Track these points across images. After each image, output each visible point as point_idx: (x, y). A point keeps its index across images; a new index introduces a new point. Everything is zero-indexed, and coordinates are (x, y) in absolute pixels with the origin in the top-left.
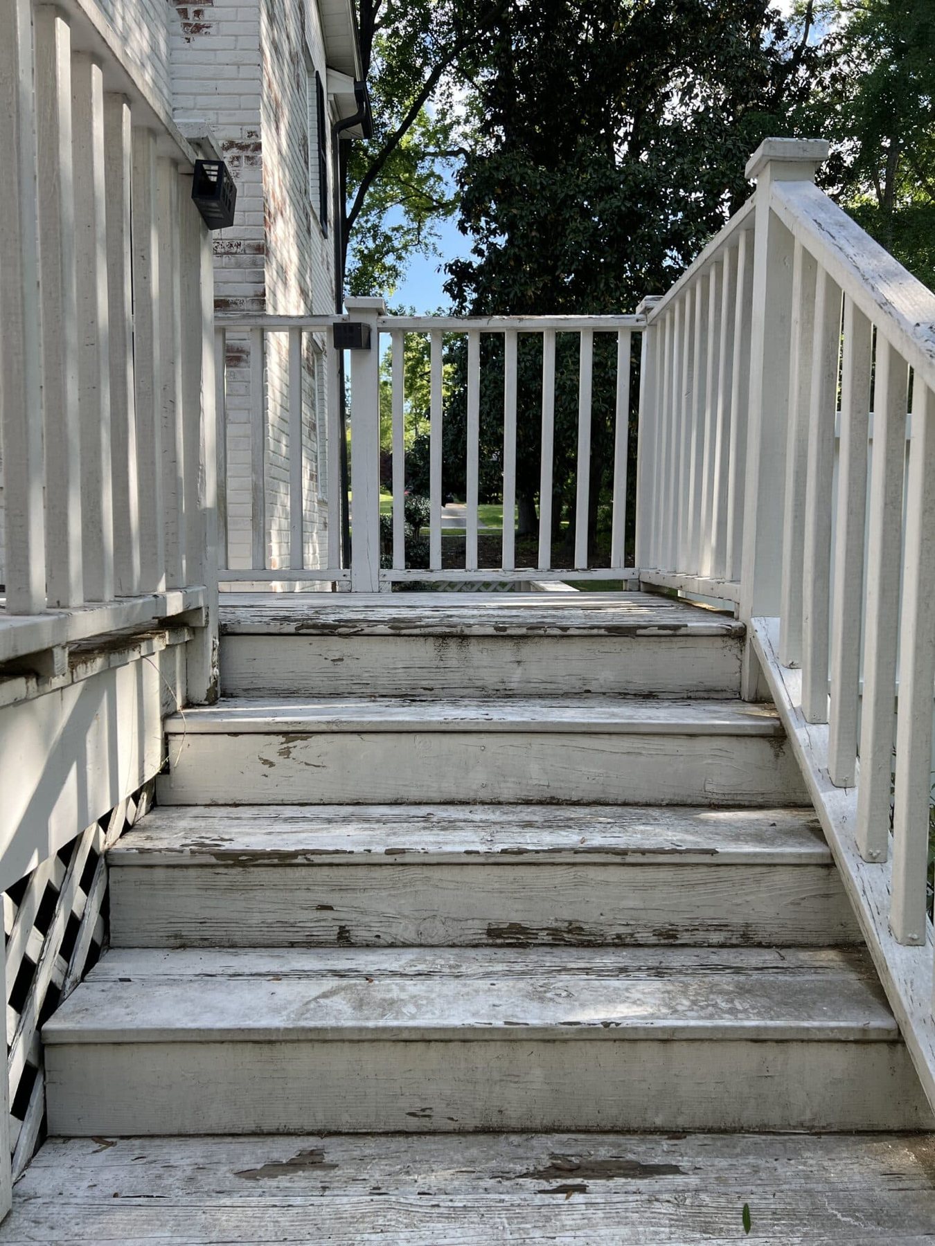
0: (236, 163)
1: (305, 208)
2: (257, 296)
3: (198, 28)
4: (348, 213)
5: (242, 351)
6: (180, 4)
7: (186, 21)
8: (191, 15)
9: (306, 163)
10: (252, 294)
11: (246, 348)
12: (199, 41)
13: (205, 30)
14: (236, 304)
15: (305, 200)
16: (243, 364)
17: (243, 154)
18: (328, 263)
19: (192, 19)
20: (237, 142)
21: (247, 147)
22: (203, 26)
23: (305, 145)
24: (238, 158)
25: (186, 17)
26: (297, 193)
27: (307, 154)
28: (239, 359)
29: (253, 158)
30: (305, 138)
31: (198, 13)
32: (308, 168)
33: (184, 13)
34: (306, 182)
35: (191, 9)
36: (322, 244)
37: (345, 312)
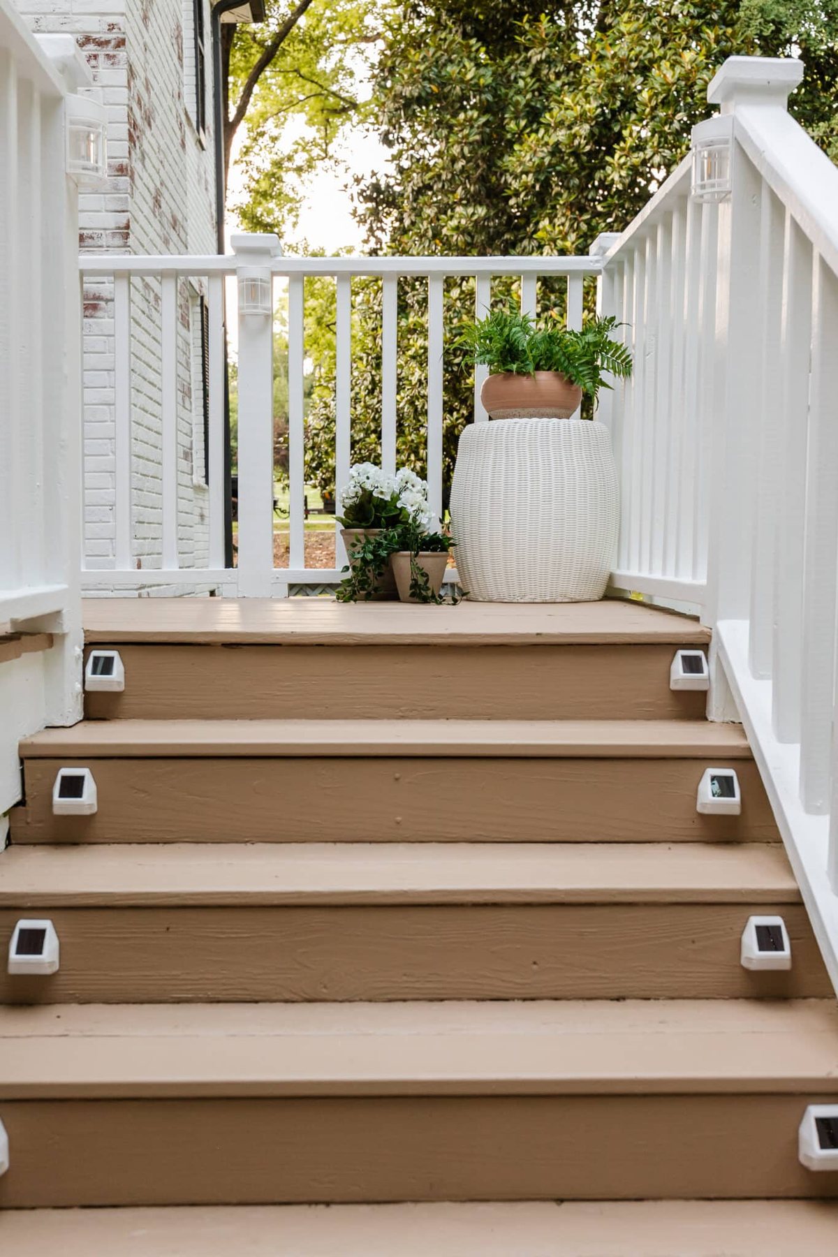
0: (93, 62)
1: (178, 116)
2: (119, 228)
4: (232, 117)
5: (99, 298)
9: (180, 59)
10: (113, 226)
11: (106, 295)
14: (91, 238)
15: (178, 103)
16: (99, 314)
17: (101, 53)
18: (206, 181)
20: (94, 36)
21: (107, 42)
23: (179, 37)
24: (95, 57)
26: (169, 98)
27: (180, 48)
28: (95, 307)
29: (114, 56)
30: (178, 27)
32: (182, 66)
34: (180, 83)
36: (200, 159)
37: (229, 250)
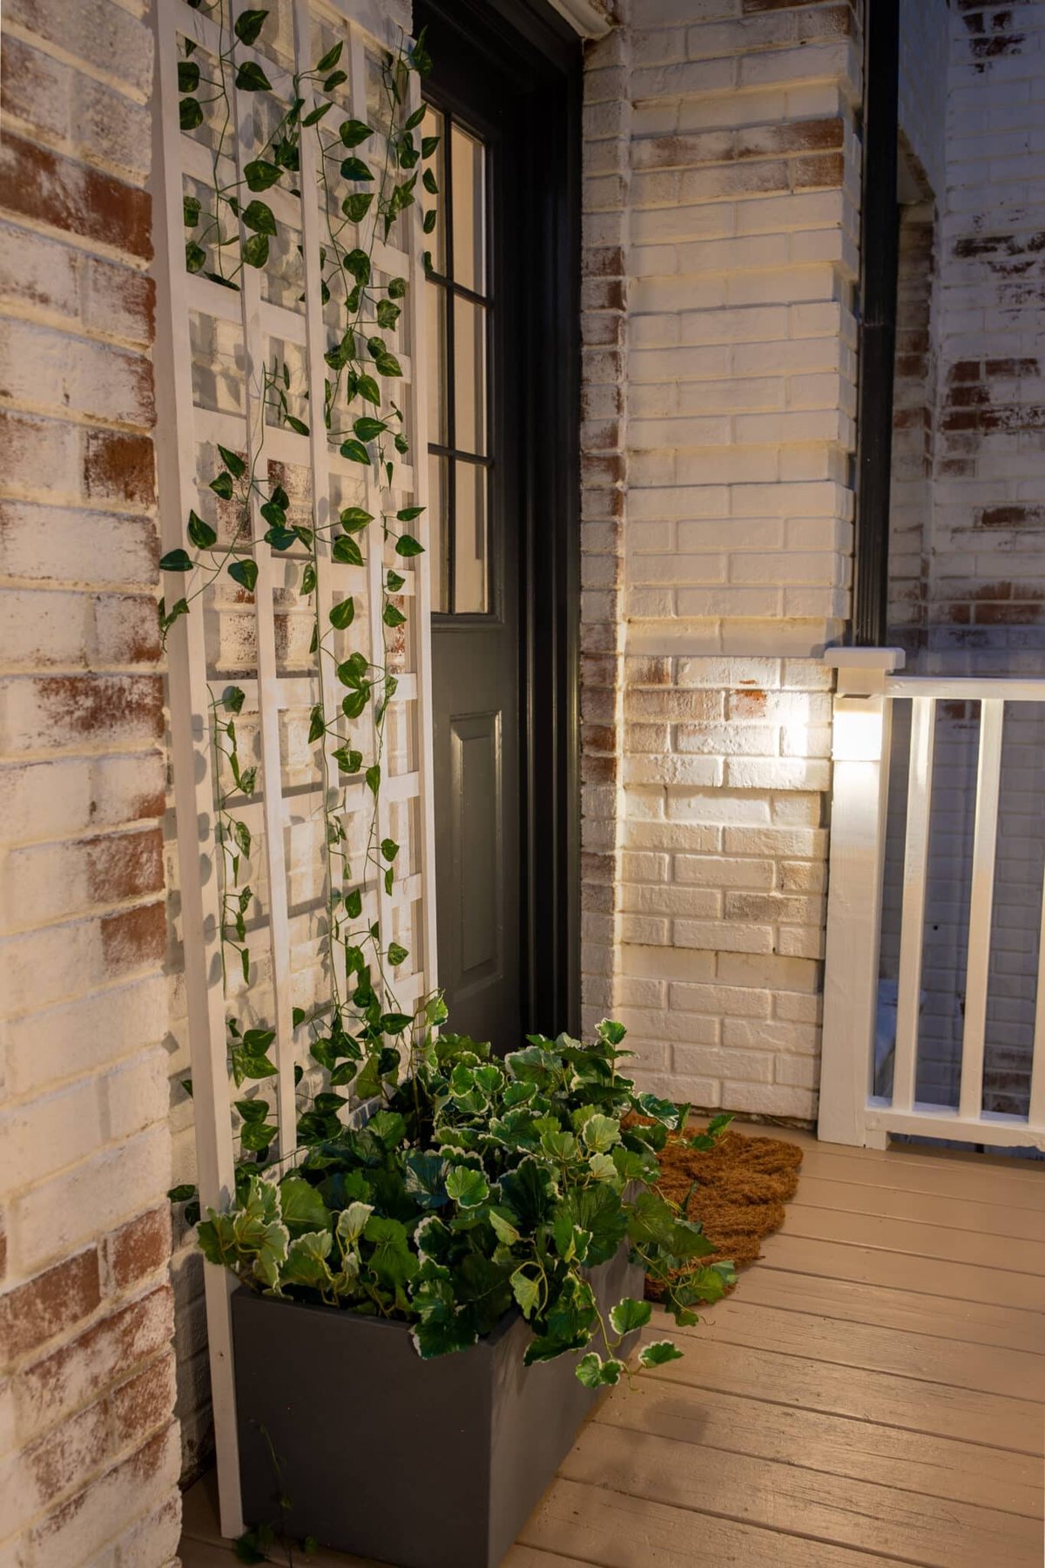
3: (999, 45)
6: (969, 6)
7: (978, 36)
8: (988, 22)
12: (1002, 66)
13: (1012, 46)
19: (990, 32)
22: (1010, 41)
25: (980, 29)
31: (1000, 19)
33: (975, 22)
35: (989, 12)
